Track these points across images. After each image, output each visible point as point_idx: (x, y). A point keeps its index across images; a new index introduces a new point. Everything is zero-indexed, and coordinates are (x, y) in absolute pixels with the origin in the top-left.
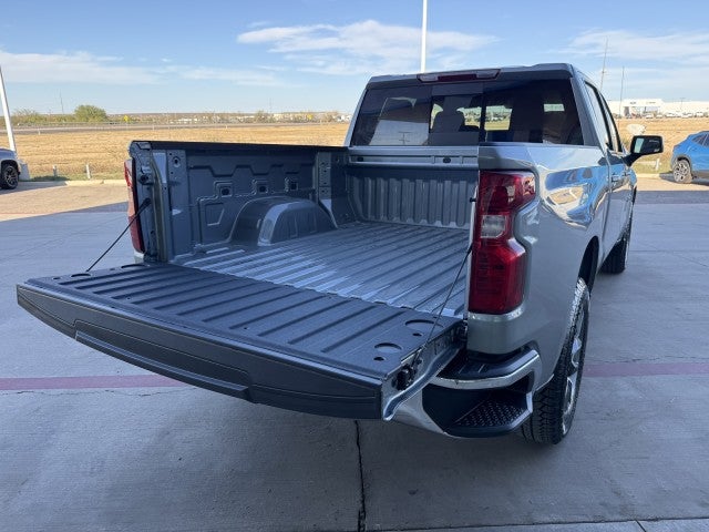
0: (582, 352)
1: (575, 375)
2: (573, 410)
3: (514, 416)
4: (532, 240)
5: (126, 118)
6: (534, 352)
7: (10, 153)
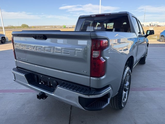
0: (129, 85)
1: (127, 91)
2: (127, 100)
3: (104, 105)
4: (108, 58)
5: (33, 27)
6: (110, 87)
7: (4, 35)
